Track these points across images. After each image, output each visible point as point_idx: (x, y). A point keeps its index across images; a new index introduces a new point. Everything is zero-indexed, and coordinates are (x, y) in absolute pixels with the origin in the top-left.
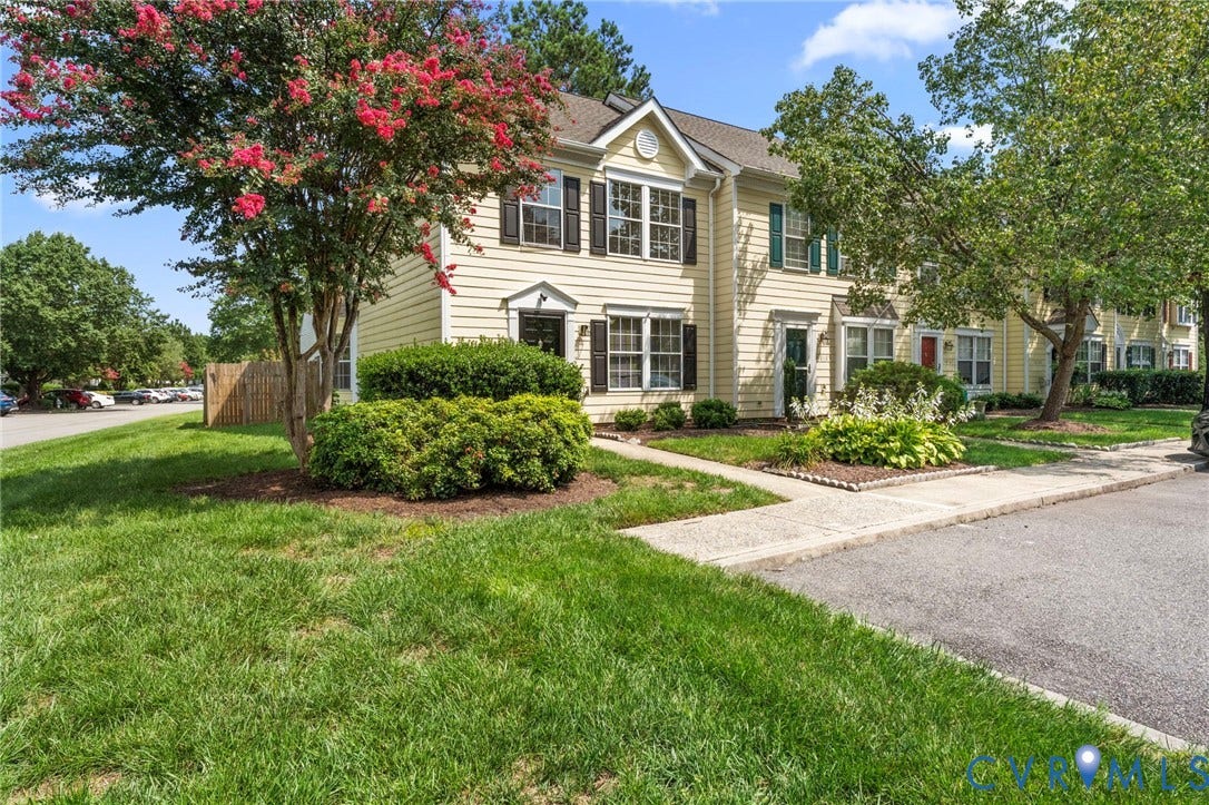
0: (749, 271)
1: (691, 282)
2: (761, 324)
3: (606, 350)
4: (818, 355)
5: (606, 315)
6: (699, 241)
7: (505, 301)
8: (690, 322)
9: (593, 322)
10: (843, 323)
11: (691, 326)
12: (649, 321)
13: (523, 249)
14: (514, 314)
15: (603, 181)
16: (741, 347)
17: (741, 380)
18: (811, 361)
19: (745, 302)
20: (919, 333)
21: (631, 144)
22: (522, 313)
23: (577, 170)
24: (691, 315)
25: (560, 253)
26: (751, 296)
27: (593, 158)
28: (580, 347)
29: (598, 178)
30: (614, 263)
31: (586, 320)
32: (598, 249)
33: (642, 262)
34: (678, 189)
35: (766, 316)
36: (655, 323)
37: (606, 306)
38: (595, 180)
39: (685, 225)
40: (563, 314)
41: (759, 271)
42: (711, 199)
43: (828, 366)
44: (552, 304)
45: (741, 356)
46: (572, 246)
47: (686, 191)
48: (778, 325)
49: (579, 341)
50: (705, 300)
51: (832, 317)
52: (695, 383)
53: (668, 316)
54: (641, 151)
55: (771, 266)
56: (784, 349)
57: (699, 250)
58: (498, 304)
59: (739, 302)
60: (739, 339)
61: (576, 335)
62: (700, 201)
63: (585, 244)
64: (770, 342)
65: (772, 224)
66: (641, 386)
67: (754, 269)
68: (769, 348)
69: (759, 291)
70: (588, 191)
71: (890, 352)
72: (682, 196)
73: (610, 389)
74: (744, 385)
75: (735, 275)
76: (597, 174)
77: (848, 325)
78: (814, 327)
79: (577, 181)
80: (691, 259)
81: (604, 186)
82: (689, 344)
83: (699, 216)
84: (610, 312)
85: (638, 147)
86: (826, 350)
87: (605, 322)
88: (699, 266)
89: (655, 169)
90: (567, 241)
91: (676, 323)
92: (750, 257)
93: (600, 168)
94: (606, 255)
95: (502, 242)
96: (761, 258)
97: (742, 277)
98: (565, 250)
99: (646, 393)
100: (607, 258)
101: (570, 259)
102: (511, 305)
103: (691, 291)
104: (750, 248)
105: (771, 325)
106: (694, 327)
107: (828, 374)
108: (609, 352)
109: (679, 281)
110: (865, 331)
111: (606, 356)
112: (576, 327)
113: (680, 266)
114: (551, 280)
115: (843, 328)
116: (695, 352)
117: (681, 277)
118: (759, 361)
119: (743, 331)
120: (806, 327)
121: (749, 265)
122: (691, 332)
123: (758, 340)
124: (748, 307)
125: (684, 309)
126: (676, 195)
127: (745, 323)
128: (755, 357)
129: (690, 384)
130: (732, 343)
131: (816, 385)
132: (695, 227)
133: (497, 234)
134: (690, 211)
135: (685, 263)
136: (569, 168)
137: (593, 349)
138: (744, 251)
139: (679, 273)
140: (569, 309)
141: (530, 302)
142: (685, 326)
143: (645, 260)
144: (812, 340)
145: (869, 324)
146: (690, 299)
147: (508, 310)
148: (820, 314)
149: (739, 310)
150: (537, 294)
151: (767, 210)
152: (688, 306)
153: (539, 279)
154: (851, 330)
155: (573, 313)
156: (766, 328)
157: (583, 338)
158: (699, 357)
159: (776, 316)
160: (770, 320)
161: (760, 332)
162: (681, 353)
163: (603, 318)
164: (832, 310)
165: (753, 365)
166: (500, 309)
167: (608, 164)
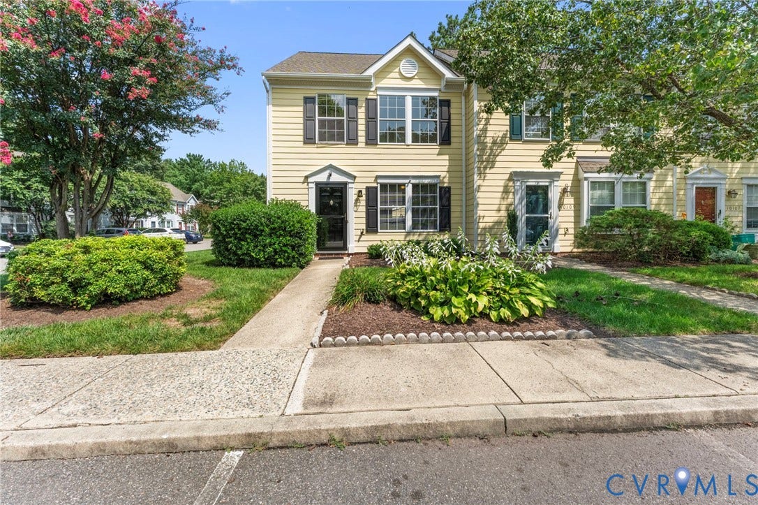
0: (489, 145)
1: (447, 157)
2: (502, 183)
3: (377, 206)
4: (560, 205)
5: (378, 183)
6: (453, 128)
7: (307, 177)
8: (445, 185)
9: (368, 188)
10: (586, 179)
11: (447, 187)
12: (410, 185)
13: (318, 146)
14: (313, 185)
15: (375, 97)
16: (480, 201)
17: (481, 225)
18: (553, 209)
19: (485, 168)
20: (692, 184)
21: (397, 70)
22: (317, 184)
23: (357, 93)
24: (446, 180)
25: (344, 146)
26: (491, 163)
27: (365, 84)
28: (358, 204)
29: (371, 96)
30: (383, 149)
31: (363, 187)
32: (371, 141)
33: (405, 147)
34: (435, 94)
35: (506, 177)
36: (415, 186)
37: (377, 177)
38: (369, 97)
39: (441, 117)
40: (345, 184)
41: (499, 144)
42: (463, 98)
43: (571, 213)
44: (336, 178)
45: (480, 207)
46: (353, 141)
47: (442, 95)
48: (518, 183)
49: (357, 200)
50: (458, 169)
51: (575, 174)
52: (450, 227)
53: (426, 181)
54: (403, 73)
55: (511, 139)
56: (524, 202)
57: (453, 134)
58: (302, 180)
59: (479, 168)
60: (479, 195)
61: (356, 197)
62: (453, 100)
63: (362, 139)
64: (511, 196)
66: (405, 229)
67: (494, 143)
68: (509, 201)
69: (498, 159)
70: (364, 105)
71: (644, 200)
72: (438, 99)
73: (379, 231)
74: (485, 228)
75: (476, 149)
76: (370, 93)
77: (590, 180)
78: (556, 183)
79: (356, 100)
80: (445, 140)
81: (376, 100)
82: (444, 200)
83: (452, 111)
84: (379, 181)
85: (402, 71)
86: (569, 201)
87: (376, 188)
88: (453, 145)
89: (417, 83)
90: (349, 139)
91: (434, 186)
92: (490, 134)
93: (373, 89)
94: (377, 144)
95: (305, 143)
96: (501, 134)
97: (483, 150)
98: (347, 144)
99: (408, 233)
100: (378, 146)
101: (352, 149)
102: (310, 180)
103: (447, 163)
104: (490, 128)
105: (511, 184)
106: (449, 188)
107: (571, 219)
108: (379, 206)
109: (435, 157)
110: (611, 184)
111: (377, 210)
112: (355, 191)
113: (437, 147)
114: (335, 163)
115: (586, 183)
116: (449, 205)
117: (438, 154)
118: (499, 210)
119: (482, 189)
120: (547, 184)
121: (489, 140)
122: (446, 193)
123: (499, 195)
124: (488, 171)
125: (439, 176)
126: (433, 98)
127: (485, 183)
128: (496, 207)
129: (445, 226)
130: (474, 198)
131: (558, 229)
132: (449, 119)
133: (301, 138)
134: (445, 108)
135: (440, 144)
136: (350, 93)
137: (368, 205)
138: (485, 130)
139: (437, 151)
140: (349, 181)
141: (322, 178)
142: (441, 188)
143: (409, 145)
144: (554, 194)
145: (617, 178)
146: (446, 169)
147: (308, 183)
148: (562, 173)
149: (480, 174)
150: (326, 173)
152: (443, 174)
153: (327, 163)
154: (594, 185)
155: (352, 183)
156: (506, 186)
157: (360, 198)
158: (452, 209)
159: (514, 176)
160: (509, 180)
161: (501, 189)
162: (438, 207)
163: (375, 185)
164: (576, 169)
165: (494, 213)
166: (303, 183)
167: (378, 85)
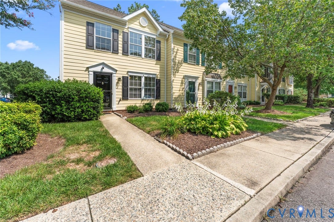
0: (177, 63)
1: (159, 66)
2: (181, 79)
3: (128, 86)
4: (198, 89)
5: (128, 75)
6: (161, 54)
7: (88, 68)
8: (159, 78)
9: (123, 77)
10: (206, 80)
11: (159, 79)
12: (144, 77)
13: (96, 51)
14: (92, 73)
15: (127, 32)
16: (174, 86)
17: (174, 96)
18: (196, 91)
19: (175, 72)
20: (228, 84)
21: (138, 21)
22: (95, 73)
23: (118, 27)
24: (159, 76)
25: (111, 54)
26: (177, 71)
27: (124, 24)
28: (118, 85)
29: (125, 30)
31: (121, 76)
32: (125, 53)
33: (141, 59)
34: (155, 37)
35: (182, 77)
36: (146, 78)
37: (128, 72)
38: (124, 31)
39: (157, 48)
40: (111, 74)
41: (180, 63)
42: (166, 41)
43: (201, 92)
44: (106, 70)
45: (174, 89)
46: (116, 51)
47: (158, 38)
48: (186, 80)
49: (117, 83)
50: (163, 72)
51: (203, 78)
52: (160, 97)
53: (151, 76)
54: (141, 24)
55: (184, 62)
56: (188, 87)
57: (161, 56)
58: (85, 69)
59: (173, 72)
60: (173, 84)
61: (117, 81)
62: (162, 41)
63: (120, 51)
64: (184, 85)
65: (184, 49)
66: (141, 97)
67: (179, 63)
68: (183, 87)
69: (180, 69)
70: (122, 34)
71: (220, 89)
72: (156, 39)
73: (129, 99)
74: (175, 98)
75: (172, 64)
76: (125, 29)
77: (207, 80)
78: (197, 81)
79: (118, 31)
80: (159, 59)
81: (128, 33)
82: (158, 85)
83: (161, 46)
85: (140, 22)
86: (201, 88)
87: (128, 77)
88: (161, 61)
89: (147, 30)
90: (113, 50)
91: (154, 78)
92: (177, 59)
93: (126, 27)
94: (128, 55)
95: (87, 48)
96: (181, 59)
97: (175, 65)
98: (112, 53)
99: (143, 100)
100: (129, 57)
101: (115, 56)
103: (159, 69)
104: (177, 56)
105: (184, 80)
106: (160, 80)
107: (201, 95)
108: (129, 87)
109: (154, 65)
110: (212, 83)
111: (128, 88)
112: (117, 78)
113: (155, 61)
114: (106, 62)
115: (206, 81)
116: (160, 87)
117: (156, 64)
118: (180, 90)
119: (174, 81)
120: (195, 81)
121: (177, 61)
122: (158, 82)
123: (180, 84)
124: (176, 74)
125: (156, 74)
126: (154, 39)
127: (175, 79)
128: (178, 89)
129: (158, 97)
130: (171, 85)
131: (198, 98)
132: (160, 49)
133: (85, 45)
134: (158, 44)
135: (157, 60)
136: (114, 26)
137: (123, 86)
138: (175, 57)
139: (155, 63)
140: (114, 72)
141: (98, 69)
142: (157, 80)
143: (143, 58)
144: (197, 85)
145: (214, 81)
146: (159, 71)
147: (89, 71)
148: (199, 77)
149: (174, 75)
150: (101, 67)
151: (183, 45)
152: (158, 73)
153: (101, 62)
154: (208, 82)
155: (115, 74)
156: (182, 81)
157: (119, 82)
158: (161, 89)
159: (185, 77)
160: (183, 78)
161: (180, 82)
162: (155, 88)
163: (127, 76)
164: (203, 76)
165: (178, 92)
166: (85, 71)
167: (129, 26)
